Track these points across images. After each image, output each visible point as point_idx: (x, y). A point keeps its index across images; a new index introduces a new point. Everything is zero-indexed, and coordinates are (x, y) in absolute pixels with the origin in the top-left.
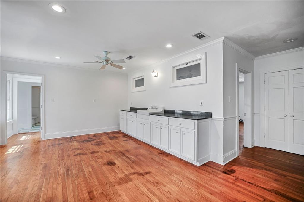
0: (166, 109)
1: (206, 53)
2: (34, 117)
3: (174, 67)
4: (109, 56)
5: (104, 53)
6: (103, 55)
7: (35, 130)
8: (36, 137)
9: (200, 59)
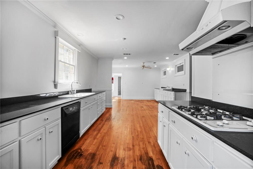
0: (173, 88)
1: (185, 60)
2: (119, 91)
3: (176, 66)
4: (144, 64)
5: (142, 63)
6: (142, 64)
7: (119, 96)
8: (120, 98)
9: (183, 63)
